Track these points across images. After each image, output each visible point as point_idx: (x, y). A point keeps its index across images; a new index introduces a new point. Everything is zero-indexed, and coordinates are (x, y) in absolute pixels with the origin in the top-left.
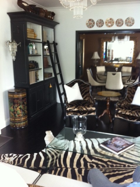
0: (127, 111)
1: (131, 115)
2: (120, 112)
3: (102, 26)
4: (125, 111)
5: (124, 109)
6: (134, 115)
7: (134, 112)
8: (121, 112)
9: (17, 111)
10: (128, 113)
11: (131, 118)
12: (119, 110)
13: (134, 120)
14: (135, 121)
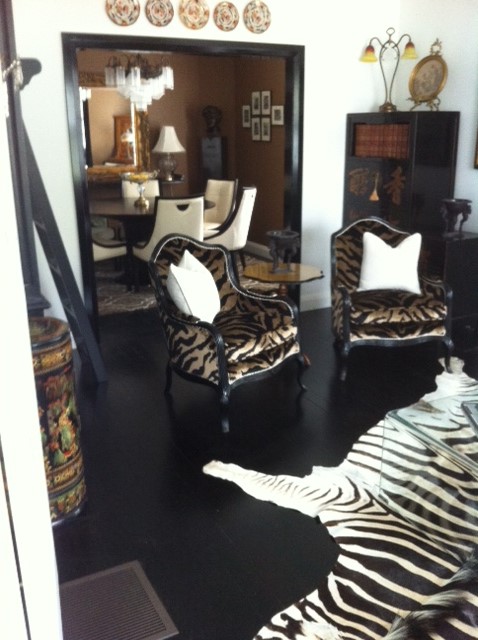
0: (392, 312)
1: (407, 319)
2: (369, 319)
3: (167, 22)
4: (387, 314)
5: (381, 310)
6: (415, 319)
7: (412, 309)
8: (375, 320)
9: (60, 435)
10: (396, 319)
11: (403, 332)
12: (365, 315)
13: (413, 332)
14: (416, 336)
